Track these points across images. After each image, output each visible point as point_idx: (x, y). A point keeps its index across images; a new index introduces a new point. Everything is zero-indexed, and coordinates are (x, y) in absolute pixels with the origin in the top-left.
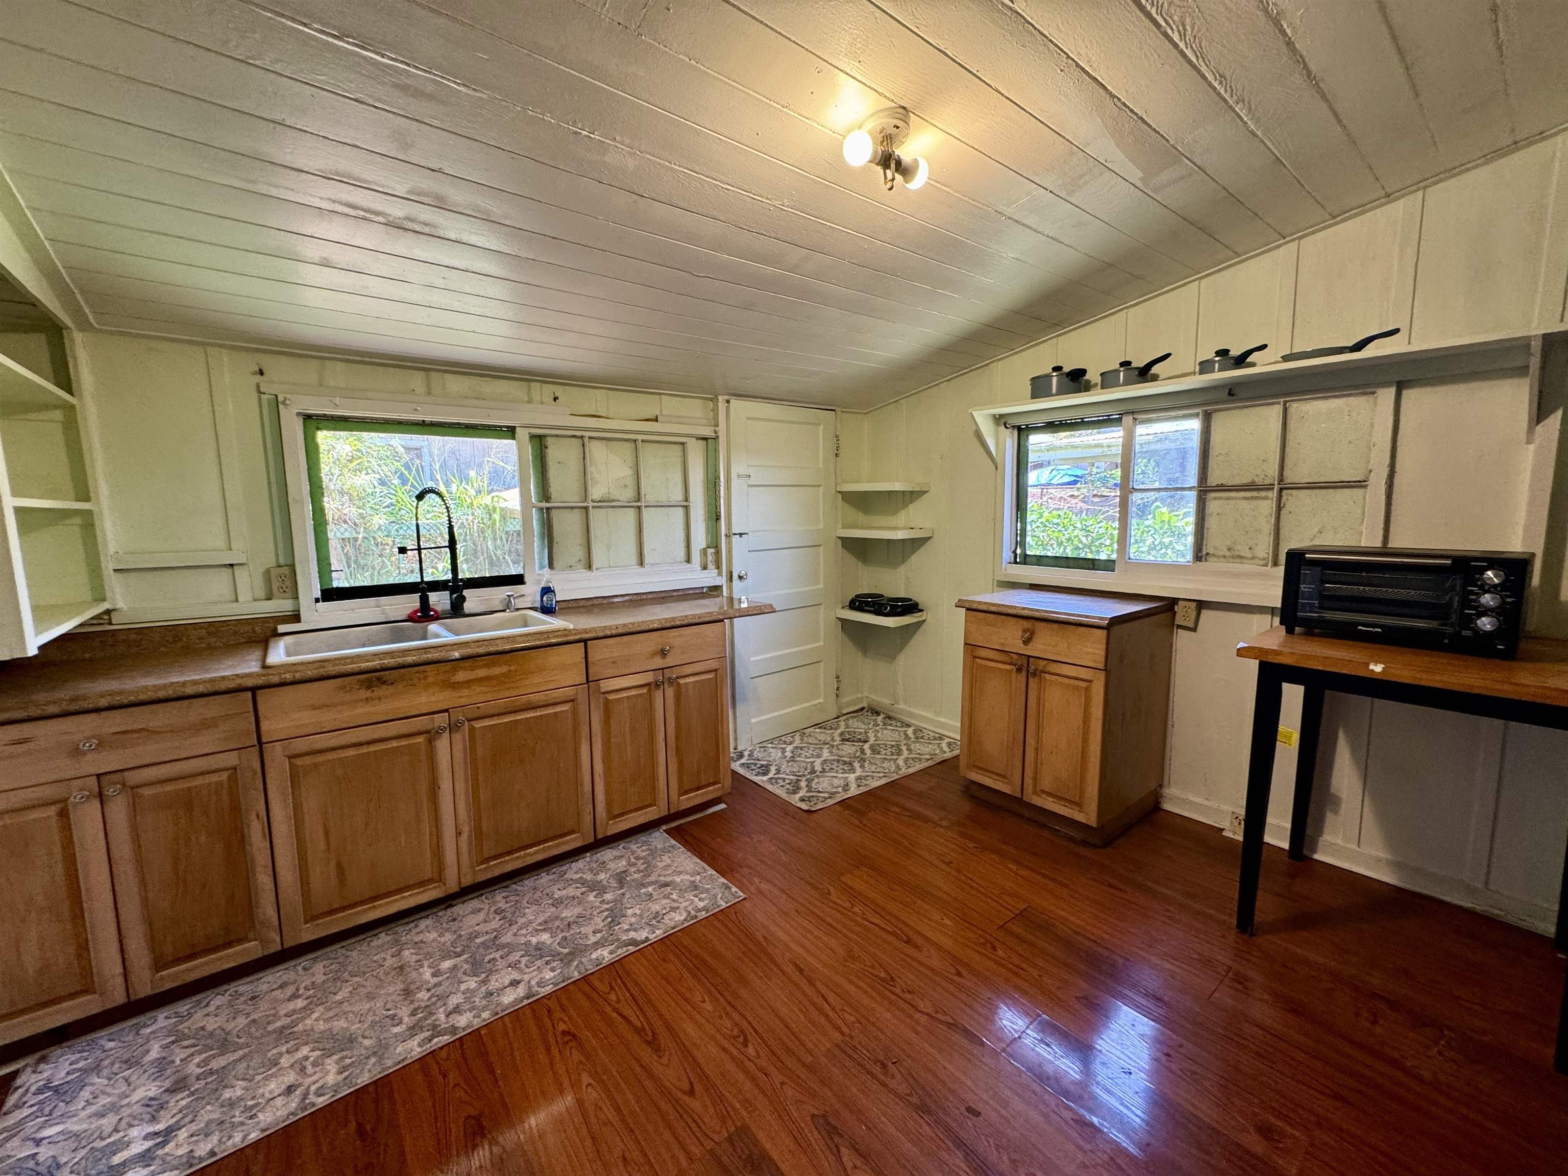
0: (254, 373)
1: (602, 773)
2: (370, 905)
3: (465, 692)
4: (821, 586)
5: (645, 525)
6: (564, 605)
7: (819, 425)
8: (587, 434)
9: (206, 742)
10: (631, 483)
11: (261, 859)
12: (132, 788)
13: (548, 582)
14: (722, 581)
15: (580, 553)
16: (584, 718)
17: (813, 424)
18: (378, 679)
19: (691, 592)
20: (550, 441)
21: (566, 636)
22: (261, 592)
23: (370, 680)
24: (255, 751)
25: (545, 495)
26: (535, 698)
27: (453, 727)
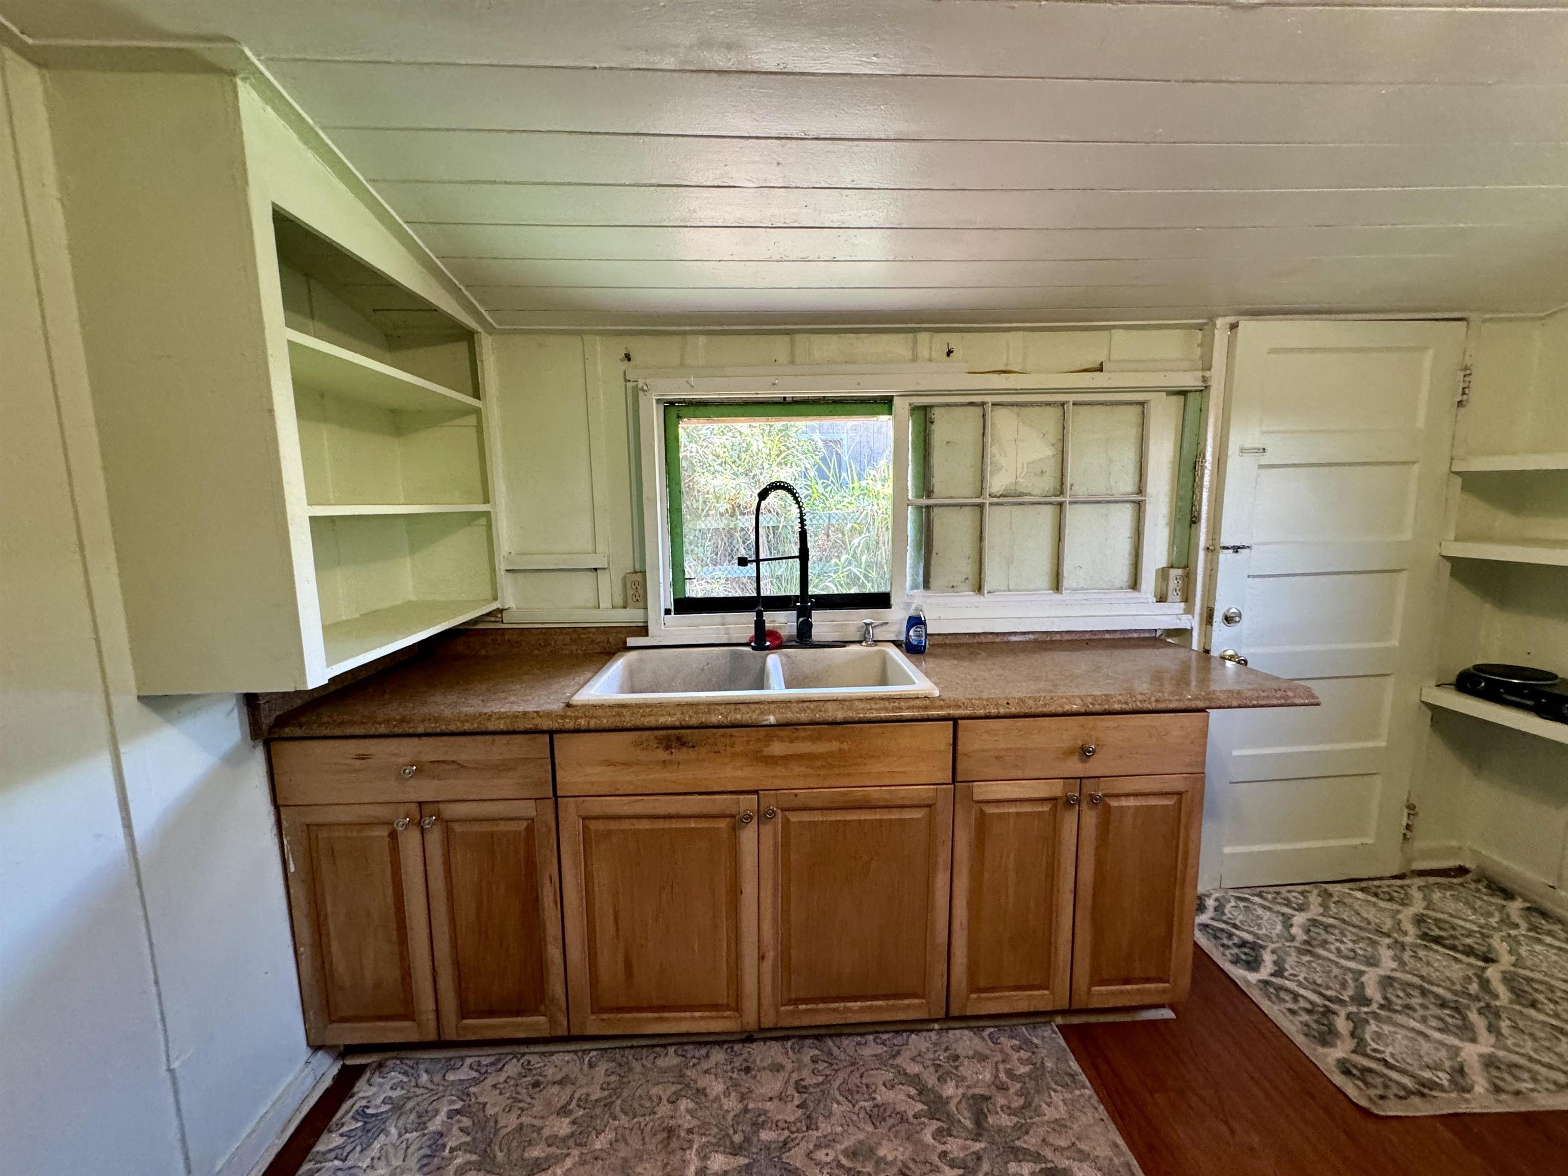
0: (622, 360)
1: (965, 923)
2: (656, 1015)
3: (780, 771)
4: (1395, 643)
5: (1068, 531)
6: (939, 640)
7: (1422, 349)
8: (989, 399)
9: (506, 785)
10: (1051, 468)
11: (552, 929)
12: (447, 821)
13: (916, 609)
14: (1192, 622)
15: (966, 568)
16: (944, 836)
17: (1409, 349)
18: (679, 738)
19: (1135, 635)
20: (937, 414)
21: (926, 708)
22: (619, 601)
23: (668, 738)
24: (550, 803)
25: (926, 487)
26: (874, 793)
27: (764, 816)
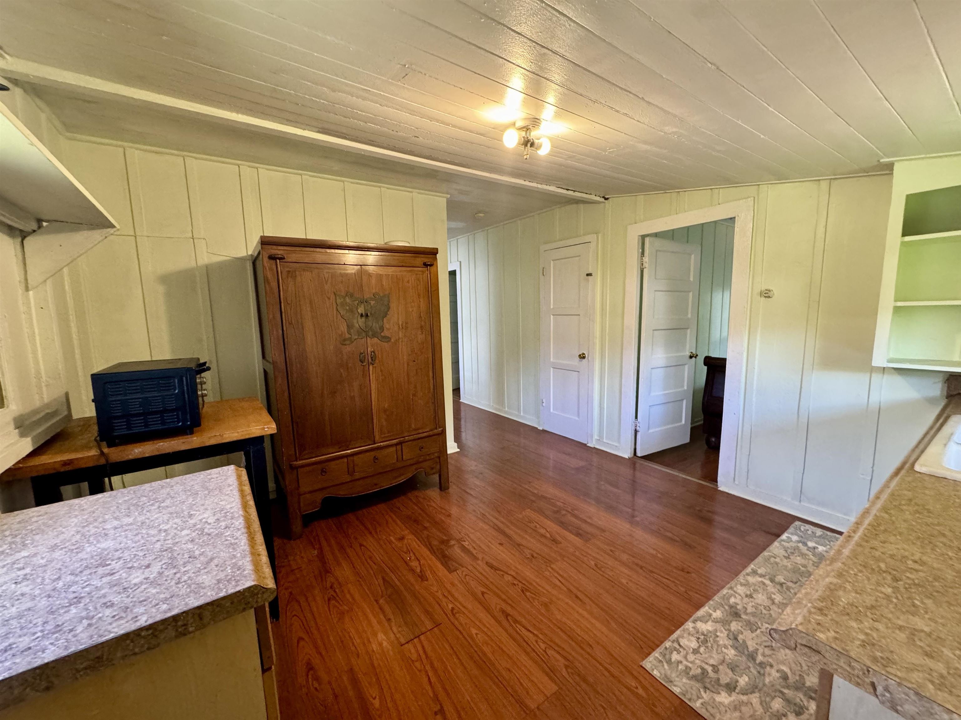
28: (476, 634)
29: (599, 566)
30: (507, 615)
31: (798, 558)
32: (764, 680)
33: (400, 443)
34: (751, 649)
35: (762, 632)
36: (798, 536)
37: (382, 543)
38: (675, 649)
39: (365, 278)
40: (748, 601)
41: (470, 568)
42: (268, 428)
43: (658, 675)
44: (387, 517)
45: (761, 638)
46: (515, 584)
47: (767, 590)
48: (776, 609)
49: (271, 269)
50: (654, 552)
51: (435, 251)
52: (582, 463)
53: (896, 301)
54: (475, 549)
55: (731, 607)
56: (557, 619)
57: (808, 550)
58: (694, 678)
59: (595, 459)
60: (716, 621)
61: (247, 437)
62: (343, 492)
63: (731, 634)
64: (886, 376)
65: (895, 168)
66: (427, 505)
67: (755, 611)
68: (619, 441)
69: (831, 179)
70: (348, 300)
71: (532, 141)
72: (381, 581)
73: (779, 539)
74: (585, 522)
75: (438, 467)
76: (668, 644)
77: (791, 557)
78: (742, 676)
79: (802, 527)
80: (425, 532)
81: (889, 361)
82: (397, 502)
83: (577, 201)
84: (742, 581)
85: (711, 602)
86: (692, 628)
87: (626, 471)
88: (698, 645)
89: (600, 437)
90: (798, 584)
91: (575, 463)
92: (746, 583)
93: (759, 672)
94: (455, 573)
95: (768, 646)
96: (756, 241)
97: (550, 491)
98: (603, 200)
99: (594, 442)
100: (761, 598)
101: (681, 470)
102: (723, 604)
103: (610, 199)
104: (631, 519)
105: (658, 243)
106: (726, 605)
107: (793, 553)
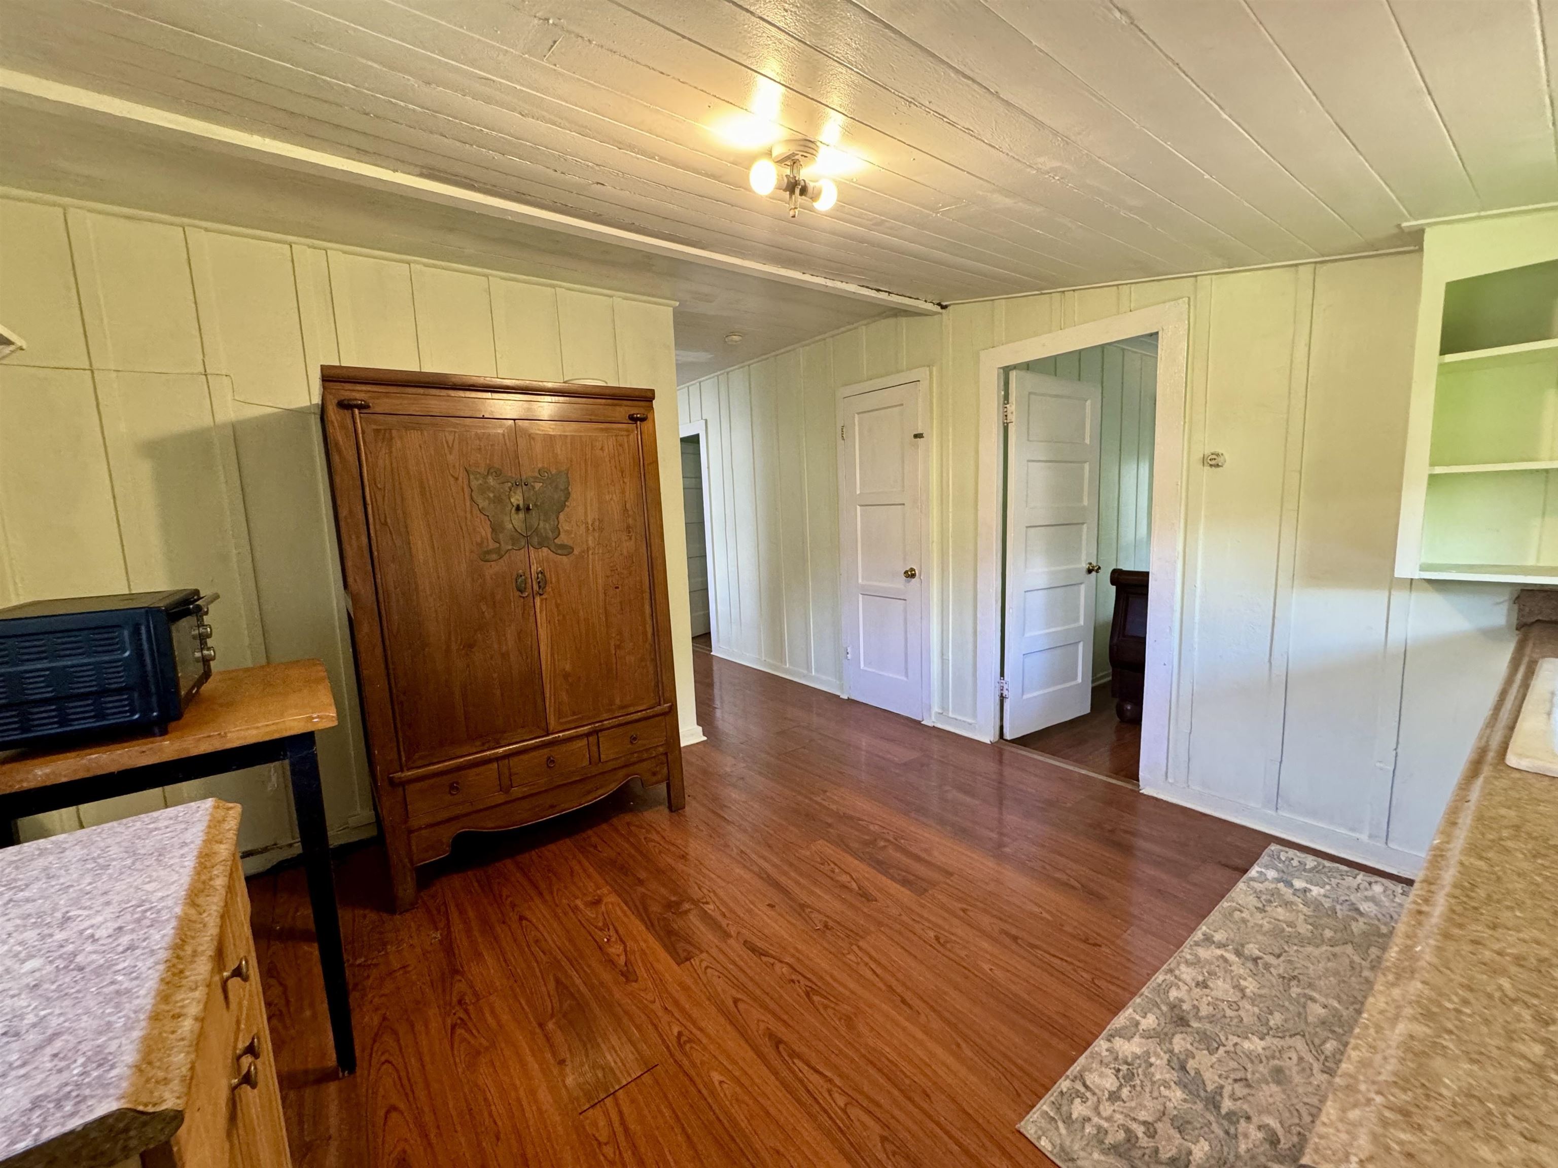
28: (721, 1082)
29: (942, 941)
30: (778, 1042)
31: (1280, 910)
32: (1237, 1147)
33: (595, 732)
34: (1210, 1087)
35: (1227, 1052)
36: (1277, 870)
37: (559, 911)
38: (1078, 1094)
39: (522, 443)
40: (1201, 993)
41: (714, 952)
42: (318, 717)
43: (1049, 1147)
44: (574, 863)
45: (1227, 1065)
46: (793, 981)
47: (1232, 971)
48: (1249, 1007)
49: (343, 427)
50: (1036, 910)
51: (649, 394)
52: (913, 755)
53: (1432, 464)
54: (725, 916)
55: (1173, 1007)
56: (867, 1045)
57: (1294, 894)
58: (1114, 1149)
59: (935, 746)
60: (1147, 1035)
61: (276, 736)
62: (489, 824)
63: (1175, 1059)
64: (1414, 595)
65: (1427, 237)
66: (645, 838)
67: (1214, 1013)
68: (975, 716)
69: (1316, 263)
70: (491, 481)
71: (802, 183)
72: (552, 985)
73: (1245, 876)
74: (918, 858)
75: (665, 770)
76: (1064, 1084)
77: (1268, 908)
78: (1198, 1141)
79: (1282, 853)
80: (641, 889)
81: (1423, 568)
82: (592, 835)
83: (898, 312)
84: (1188, 957)
85: (1138, 1000)
86: (1107, 1050)
87: (988, 766)
88: (1118, 1084)
89: (943, 708)
90: (1282, 958)
91: (902, 754)
92: (1195, 961)
93: (1227, 1133)
94: (688, 962)
95: (1241, 1080)
96: (1193, 370)
97: (862, 805)
98: (938, 309)
99: (933, 719)
100: (1221, 987)
101: (1079, 762)
102: (1158, 1000)
103: (950, 308)
104: (998, 851)
105: (1030, 378)
106: (1163, 1002)
107: (1270, 901)
